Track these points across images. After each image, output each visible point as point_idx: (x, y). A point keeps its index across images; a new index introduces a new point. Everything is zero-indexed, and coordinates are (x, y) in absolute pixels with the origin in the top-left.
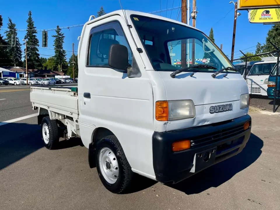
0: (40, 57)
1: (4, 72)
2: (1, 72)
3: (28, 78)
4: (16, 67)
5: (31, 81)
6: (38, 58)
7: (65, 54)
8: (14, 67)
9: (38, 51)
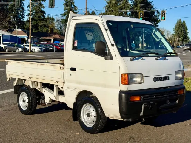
0: (46, 16)
1: (4, 35)
2: (1, 36)
3: (31, 44)
4: (18, 29)
5: (34, 48)
6: (44, 16)
7: (77, 11)
8: (16, 30)
9: (44, 8)
